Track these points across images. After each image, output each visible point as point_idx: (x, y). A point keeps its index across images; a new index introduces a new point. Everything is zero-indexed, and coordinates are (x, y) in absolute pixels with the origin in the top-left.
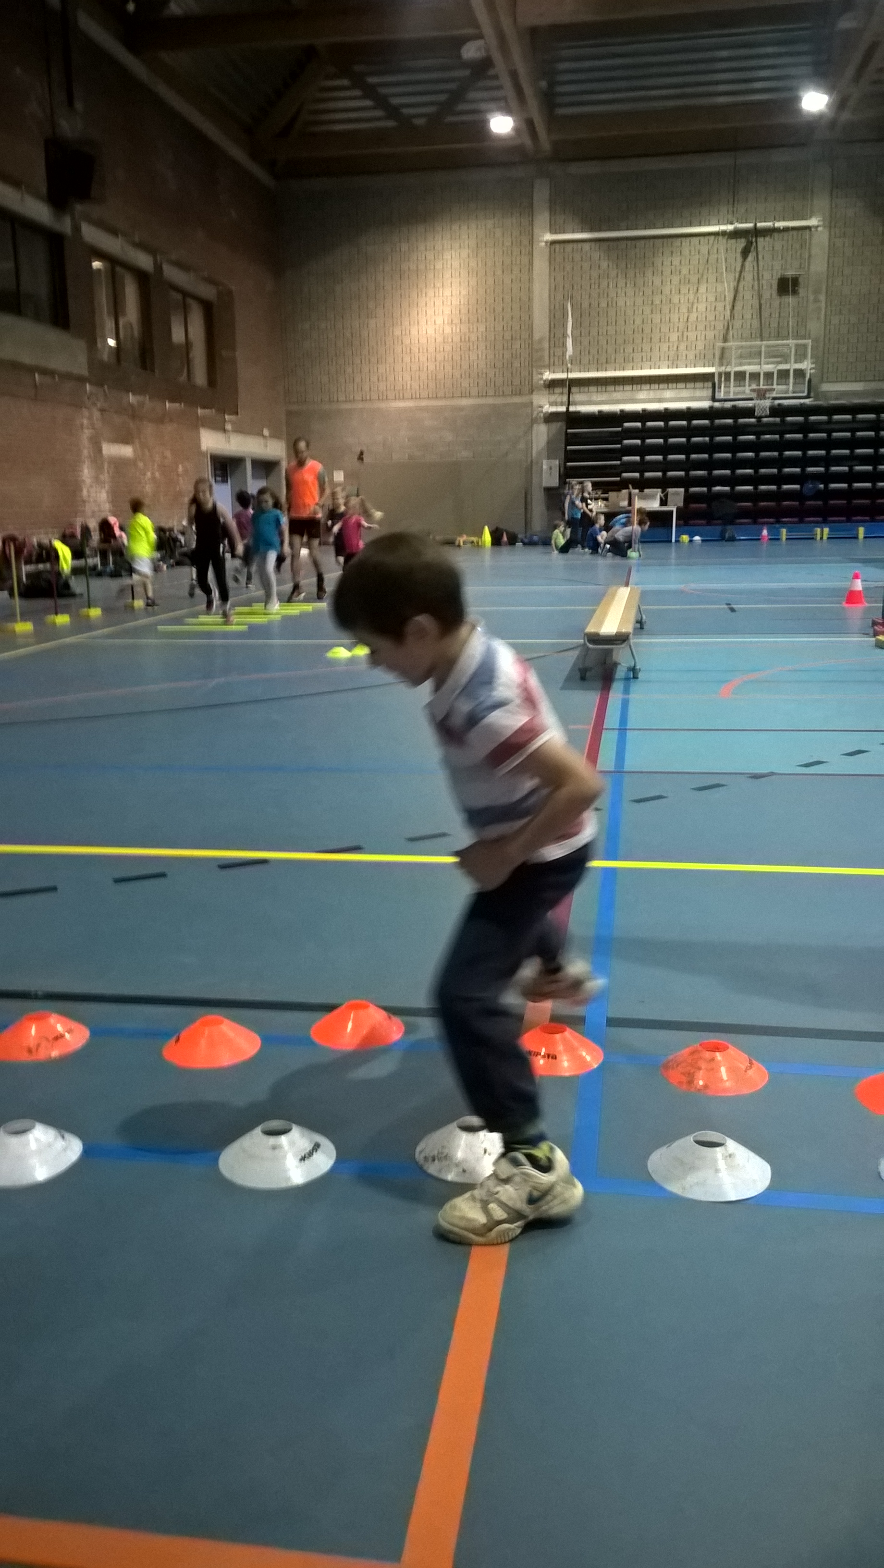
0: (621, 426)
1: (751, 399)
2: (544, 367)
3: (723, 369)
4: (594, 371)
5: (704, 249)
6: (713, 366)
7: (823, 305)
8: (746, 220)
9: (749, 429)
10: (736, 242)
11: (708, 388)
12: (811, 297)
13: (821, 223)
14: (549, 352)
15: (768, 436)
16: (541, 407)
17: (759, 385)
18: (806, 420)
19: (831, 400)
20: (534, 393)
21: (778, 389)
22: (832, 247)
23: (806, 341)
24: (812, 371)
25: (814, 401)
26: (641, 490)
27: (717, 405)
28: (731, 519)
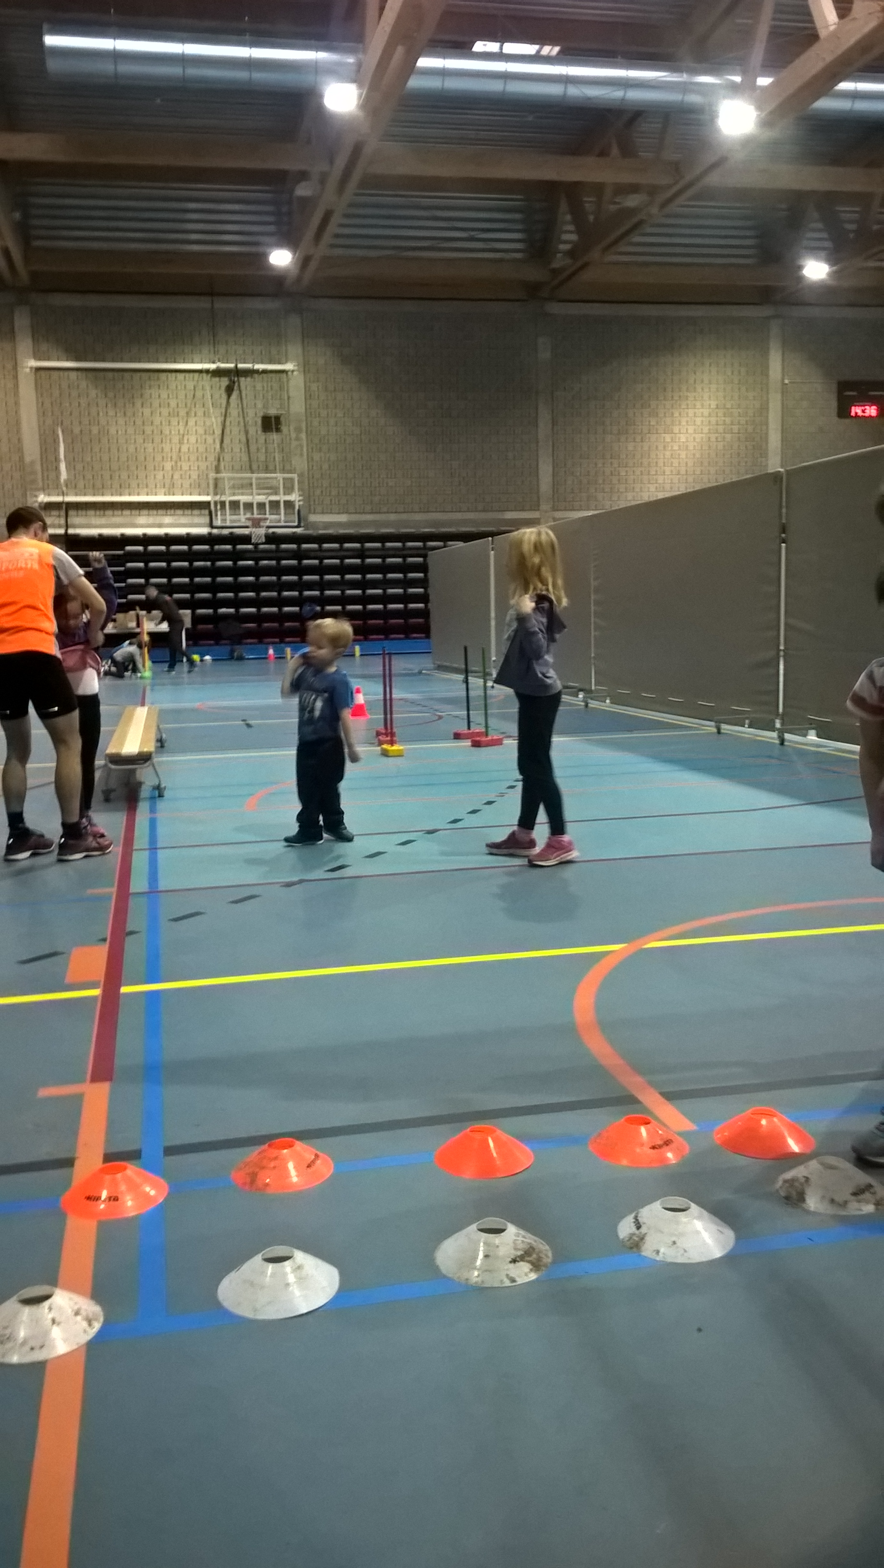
0: (123, 549)
1: (247, 527)
2: (38, 490)
3: (217, 498)
4: (90, 495)
5: (190, 385)
6: (208, 495)
7: (305, 443)
8: (227, 360)
9: (248, 555)
10: (220, 381)
11: (204, 515)
12: (293, 435)
13: (296, 368)
14: (43, 477)
15: (265, 562)
17: (253, 514)
18: (299, 547)
19: (321, 530)
21: (271, 518)
22: (307, 389)
23: (293, 475)
24: (301, 503)
25: (304, 530)
26: (149, 612)
27: (215, 531)
28: (239, 639)
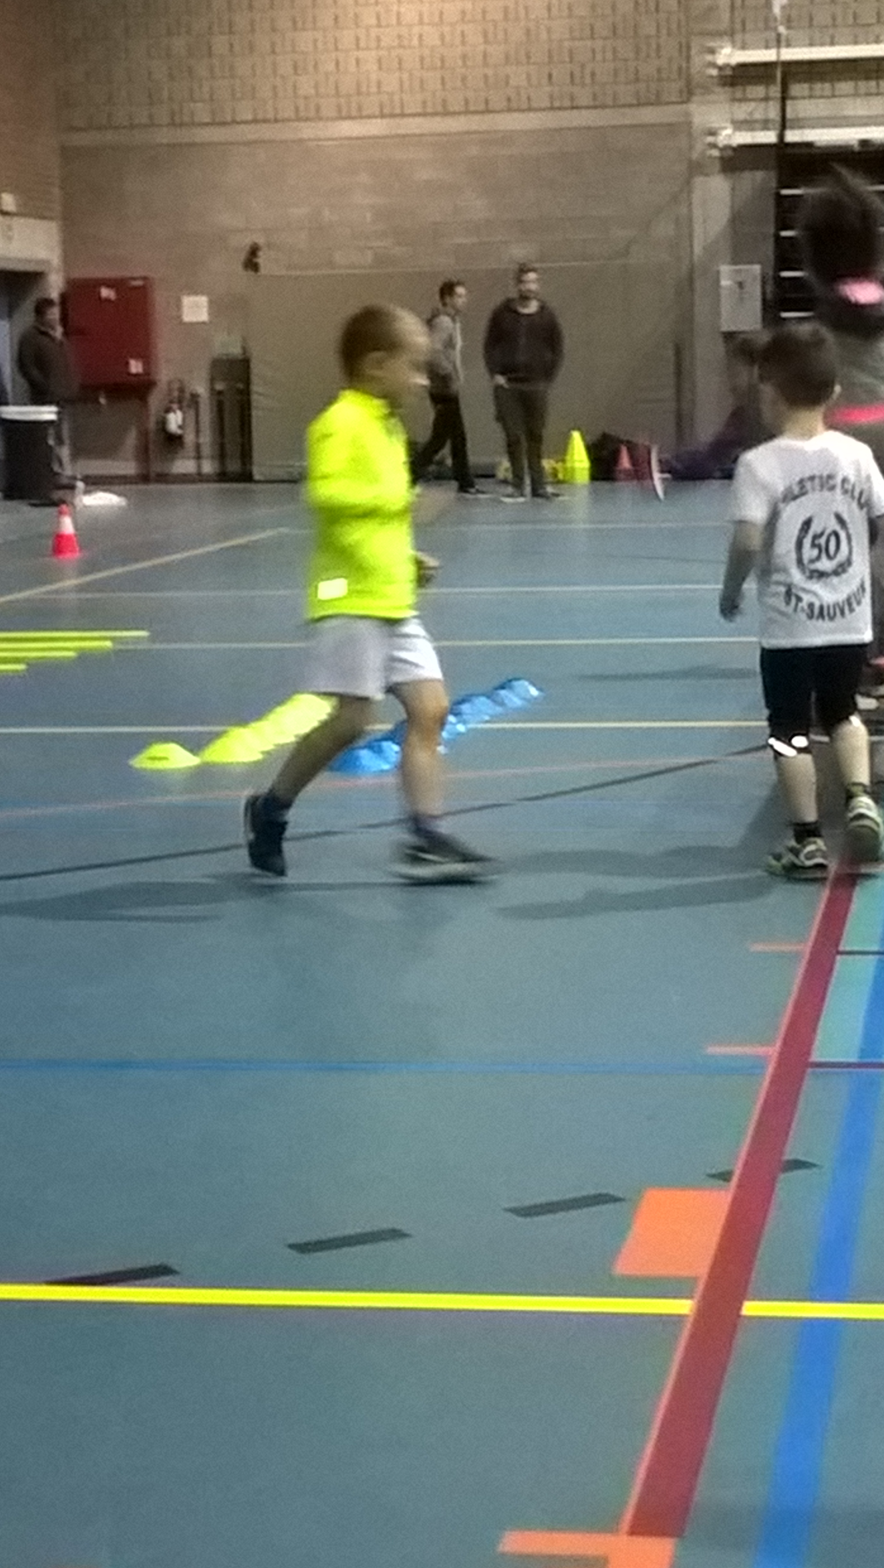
2: (719, 34)
14: (732, 4)
16: (713, 133)
20: (695, 98)
